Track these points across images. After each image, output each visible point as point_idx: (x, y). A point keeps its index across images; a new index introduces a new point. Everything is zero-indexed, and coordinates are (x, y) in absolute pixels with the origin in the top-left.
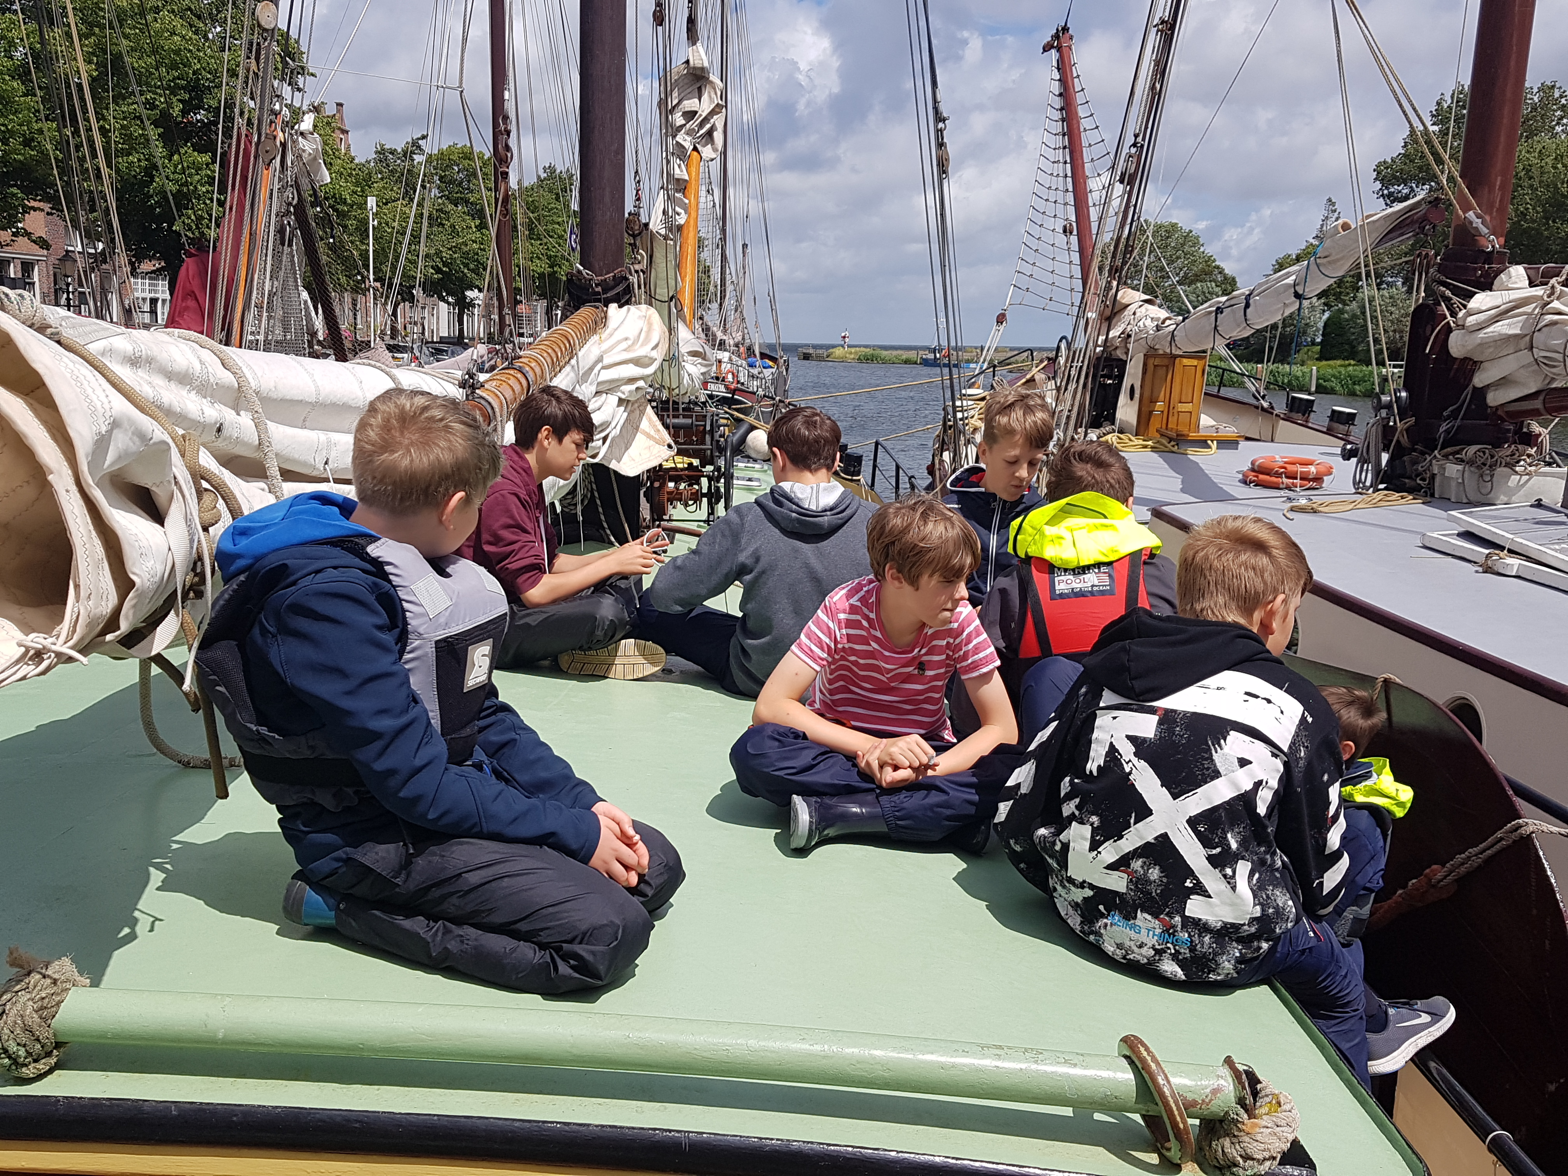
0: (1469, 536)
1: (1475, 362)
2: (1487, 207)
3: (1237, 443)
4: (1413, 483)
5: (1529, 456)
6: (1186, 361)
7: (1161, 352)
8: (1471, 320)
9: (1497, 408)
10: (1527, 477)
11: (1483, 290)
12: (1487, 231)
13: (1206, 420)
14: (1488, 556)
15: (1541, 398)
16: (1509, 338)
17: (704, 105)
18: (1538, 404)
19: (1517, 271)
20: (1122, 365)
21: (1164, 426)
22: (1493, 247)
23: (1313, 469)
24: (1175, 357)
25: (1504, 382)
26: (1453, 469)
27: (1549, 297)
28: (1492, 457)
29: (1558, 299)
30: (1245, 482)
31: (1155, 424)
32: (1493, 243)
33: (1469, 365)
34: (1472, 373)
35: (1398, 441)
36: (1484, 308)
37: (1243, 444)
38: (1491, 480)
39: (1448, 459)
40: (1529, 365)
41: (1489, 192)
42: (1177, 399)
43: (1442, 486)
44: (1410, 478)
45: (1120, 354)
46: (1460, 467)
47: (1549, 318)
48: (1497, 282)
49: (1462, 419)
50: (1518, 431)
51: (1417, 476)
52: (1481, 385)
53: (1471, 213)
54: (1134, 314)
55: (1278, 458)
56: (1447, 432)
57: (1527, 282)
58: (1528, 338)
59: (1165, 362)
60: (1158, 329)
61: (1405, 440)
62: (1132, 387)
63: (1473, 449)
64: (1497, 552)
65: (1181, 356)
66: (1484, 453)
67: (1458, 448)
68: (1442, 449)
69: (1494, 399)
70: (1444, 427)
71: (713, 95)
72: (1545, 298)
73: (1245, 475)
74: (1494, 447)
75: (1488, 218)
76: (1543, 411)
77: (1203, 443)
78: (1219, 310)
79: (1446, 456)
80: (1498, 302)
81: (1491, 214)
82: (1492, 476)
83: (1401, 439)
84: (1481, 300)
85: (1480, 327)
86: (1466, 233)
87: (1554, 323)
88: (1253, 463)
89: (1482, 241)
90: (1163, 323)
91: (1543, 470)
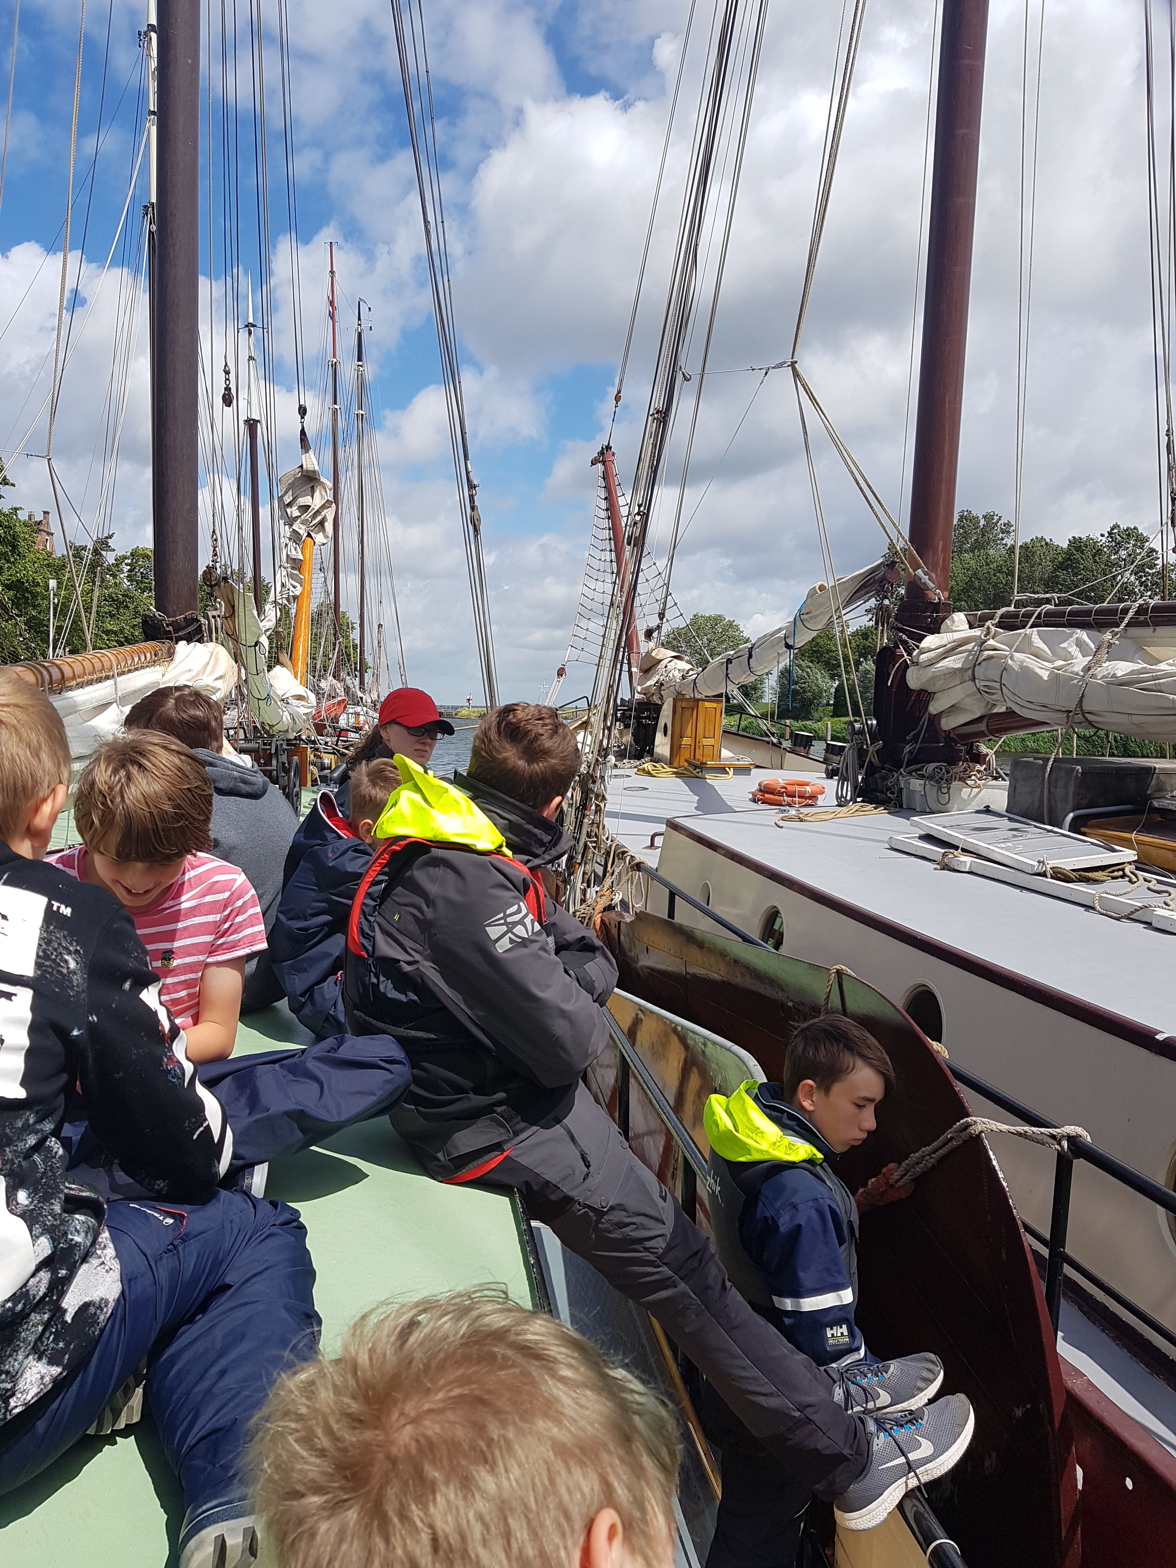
0: (928, 838)
1: (929, 693)
2: (932, 567)
3: (750, 770)
4: (884, 796)
5: (979, 771)
6: (707, 704)
7: (688, 697)
8: (923, 657)
9: (949, 731)
10: (977, 790)
11: (933, 634)
12: (933, 586)
13: (725, 753)
14: (944, 855)
15: (985, 722)
16: (954, 672)
17: (316, 502)
18: (982, 727)
19: (959, 616)
20: (658, 708)
21: (692, 757)
22: (939, 599)
23: (808, 789)
24: (697, 701)
25: (954, 709)
26: (916, 784)
27: (985, 636)
28: (948, 772)
29: (993, 638)
30: (754, 801)
31: (685, 754)
32: (939, 595)
33: (925, 696)
34: (927, 704)
35: (870, 762)
36: (933, 647)
37: (754, 771)
38: (948, 792)
39: (911, 775)
40: (972, 695)
41: (934, 555)
42: (702, 736)
43: (908, 797)
44: (882, 792)
45: (656, 699)
46: (922, 782)
47: (987, 653)
48: (943, 627)
49: (921, 742)
50: (969, 752)
51: (887, 790)
52: (935, 713)
53: (919, 571)
54: (666, 667)
55: (780, 780)
56: (911, 752)
57: (968, 626)
58: (970, 672)
59: (691, 704)
60: (683, 677)
61: (876, 761)
62: (666, 725)
63: (932, 766)
64: (952, 851)
65: (702, 700)
66: (941, 769)
67: (919, 766)
68: (906, 767)
69: (948, 724)
70: (907, 748)
71: (324, 493)
72: (983, 637)
73: (754, 795)
74: (949, 764)
75: (934, 576)
76: (987, 732)
77: (723, 770)
78: (729, 661)
79: (910, 773)
80: (944, 642)
81: (936, 572)
82: (949, 789)
83: (873, 760)
84: (930, 641)
85: (932, 663)
86: (916, 589)
87: (990, 658)
88: (760, 785)
89: (930, 594)
90: (688, 672)
91: (990, 783)
